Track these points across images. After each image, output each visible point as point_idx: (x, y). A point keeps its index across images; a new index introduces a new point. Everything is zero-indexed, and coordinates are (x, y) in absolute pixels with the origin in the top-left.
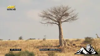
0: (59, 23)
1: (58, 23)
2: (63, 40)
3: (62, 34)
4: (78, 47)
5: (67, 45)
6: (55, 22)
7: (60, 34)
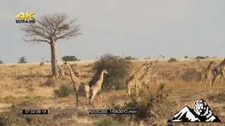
0: (51, 40)
1: (49, 41)
2: (58, 67)
3: (56, 58)
4: (82, 76)
5: (63, 74)
6: (44, 39)
7: (53, 57)
